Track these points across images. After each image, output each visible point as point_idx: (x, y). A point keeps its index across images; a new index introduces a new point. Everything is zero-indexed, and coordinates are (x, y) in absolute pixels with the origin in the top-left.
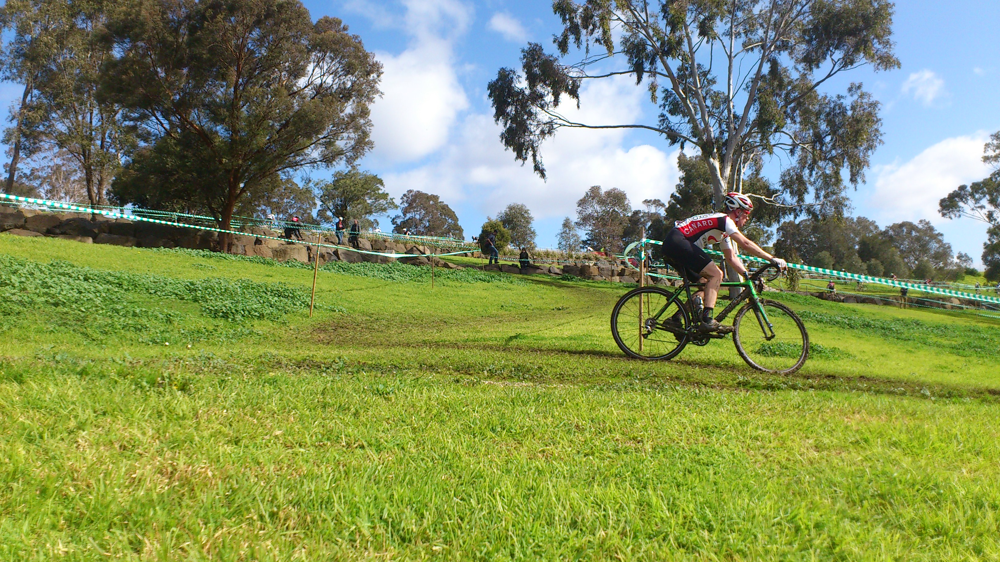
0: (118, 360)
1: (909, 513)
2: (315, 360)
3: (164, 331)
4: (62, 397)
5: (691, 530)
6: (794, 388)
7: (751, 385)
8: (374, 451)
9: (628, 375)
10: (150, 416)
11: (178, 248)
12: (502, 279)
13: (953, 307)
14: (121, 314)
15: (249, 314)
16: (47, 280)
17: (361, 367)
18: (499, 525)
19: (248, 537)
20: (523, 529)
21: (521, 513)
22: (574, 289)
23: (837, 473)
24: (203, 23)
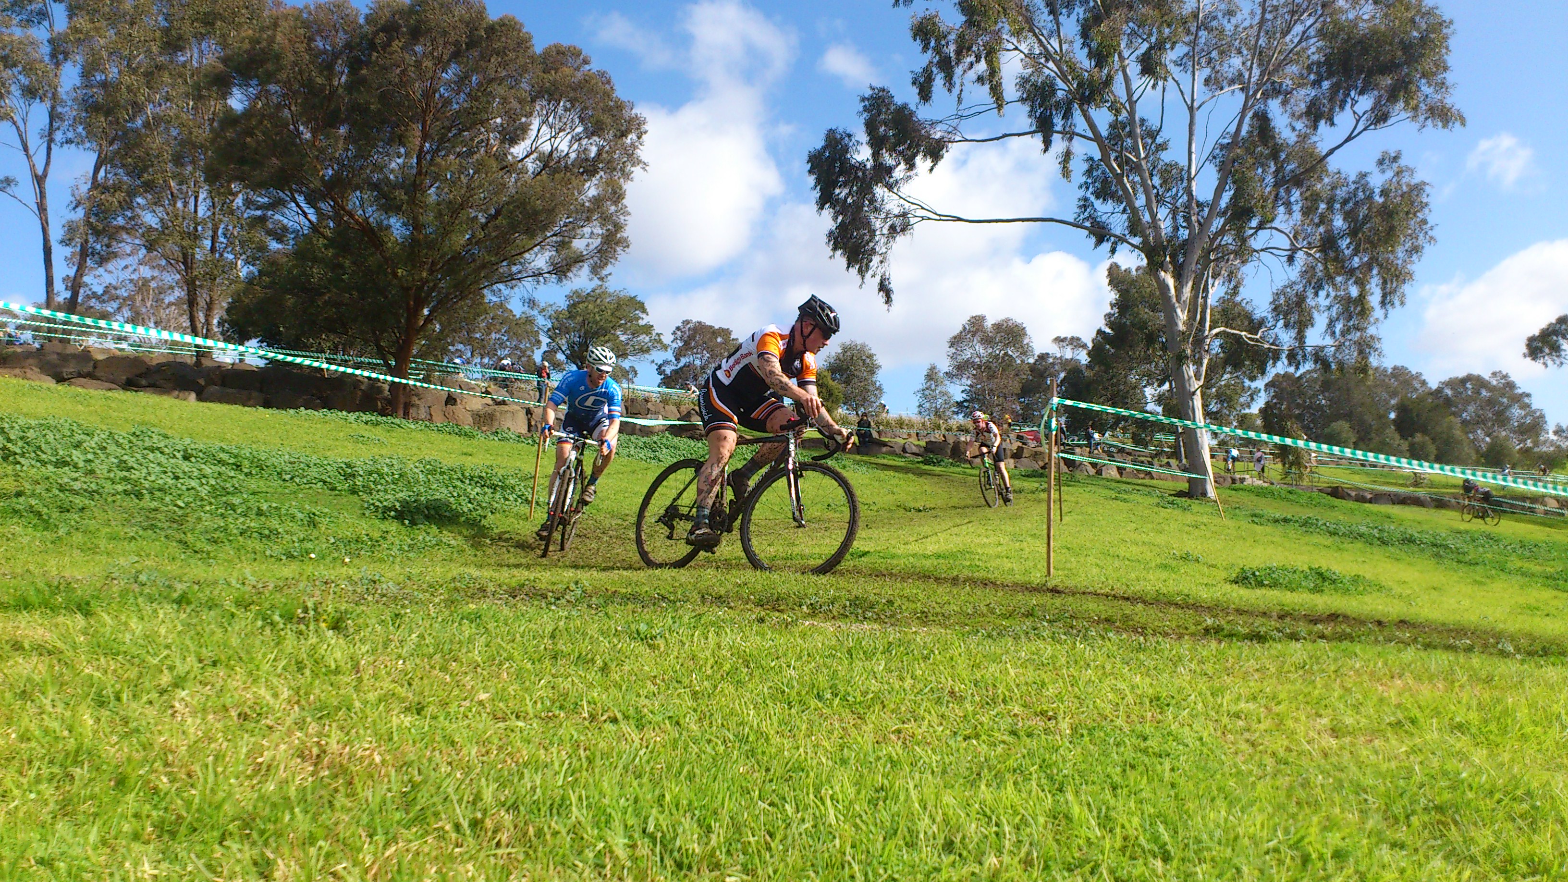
0: (234, 582)
1: (1484, 838)
2: (539, 585)
3: (304, 539)
4: (150, 638)
5: (1135, 859)
6: (1294, 637)
7: (1225, 632)
8: (633, 727)
9: (1030, 614)
10: (284, 668)
11: (326, 410)
13: (1546, 513)
14: (239, 511)
16: (125, 458)
17: (610, 597)
18: (830, 846)
19: (436, 858)
20: (868, 852)
21: (864, 827)
22: (943, 479)
23: (1368, 771)
24: (370, 55)
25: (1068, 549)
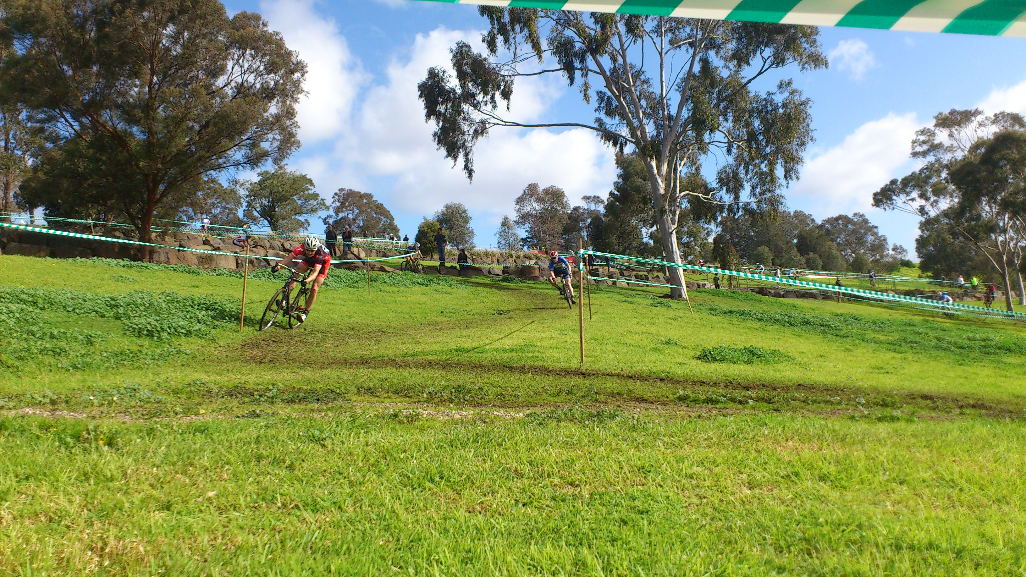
0: (37, 396)
2: (248, 386)
3: (84, 354)
6: (733, 401)
7: (691, 399)
8: (311, 512)
9: (569, 393)
10: (76, 479)
11: (95, 258)
12: (441, 283)
14: (37, 336)
15: (175, 332)
22: (515, 292)
23: (767, 515)
24: (111, 18)
25: (595, 339)
